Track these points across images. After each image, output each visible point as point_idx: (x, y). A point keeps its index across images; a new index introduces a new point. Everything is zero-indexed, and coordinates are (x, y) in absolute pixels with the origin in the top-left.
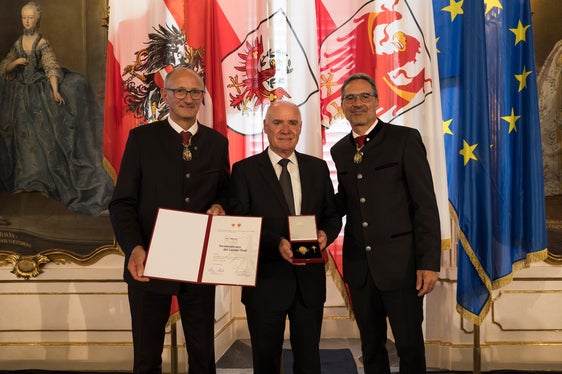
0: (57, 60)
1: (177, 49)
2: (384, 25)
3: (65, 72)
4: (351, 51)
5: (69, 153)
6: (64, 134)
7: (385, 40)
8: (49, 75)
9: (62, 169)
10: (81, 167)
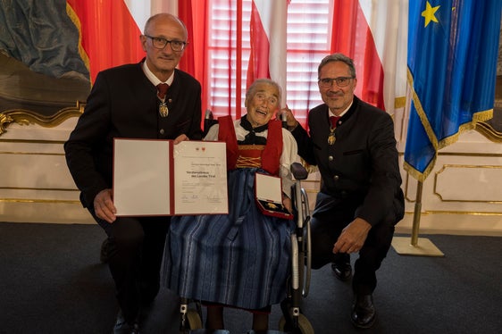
9: (22, 27)
10: (42, 27)
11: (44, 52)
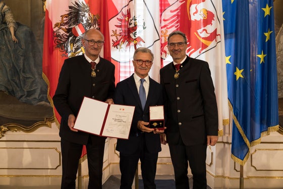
0: (14, 18)
1: (85, 15)
2: (195, 5)
3: (18, 25)
5: (20, 70)
6: (17, 59)
7: (196, 12)
8: (9, 26)
9: (16, 79)
10: (27, 78)
11: (27, 91)
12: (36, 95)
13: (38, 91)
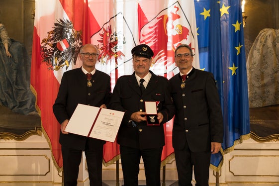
0: (9, 34)
1: (69, 31)
3: (12, 41)
4: (155, 33)
5: (13, 83)
6: (11, 72)
7: (172, 28)
8: (4, 42)
9: (9, 91)
10: (20, 90)
11: (20, 102)
12: (28, 106)
13: (30, 102)
